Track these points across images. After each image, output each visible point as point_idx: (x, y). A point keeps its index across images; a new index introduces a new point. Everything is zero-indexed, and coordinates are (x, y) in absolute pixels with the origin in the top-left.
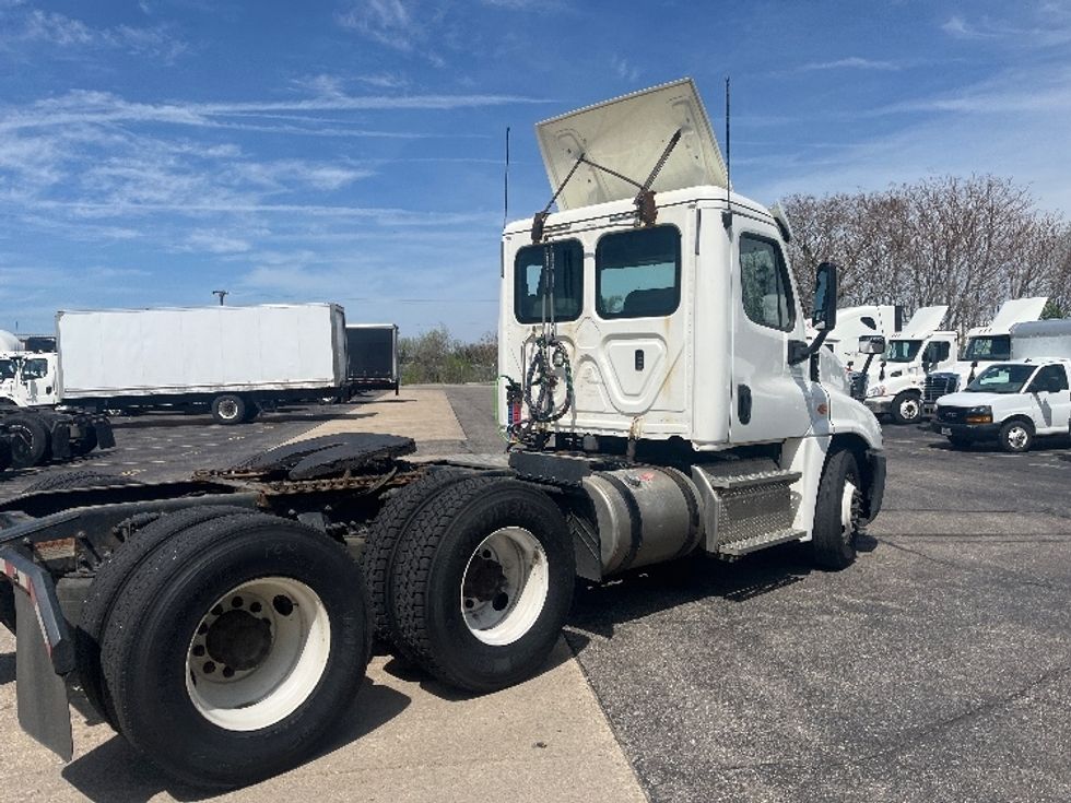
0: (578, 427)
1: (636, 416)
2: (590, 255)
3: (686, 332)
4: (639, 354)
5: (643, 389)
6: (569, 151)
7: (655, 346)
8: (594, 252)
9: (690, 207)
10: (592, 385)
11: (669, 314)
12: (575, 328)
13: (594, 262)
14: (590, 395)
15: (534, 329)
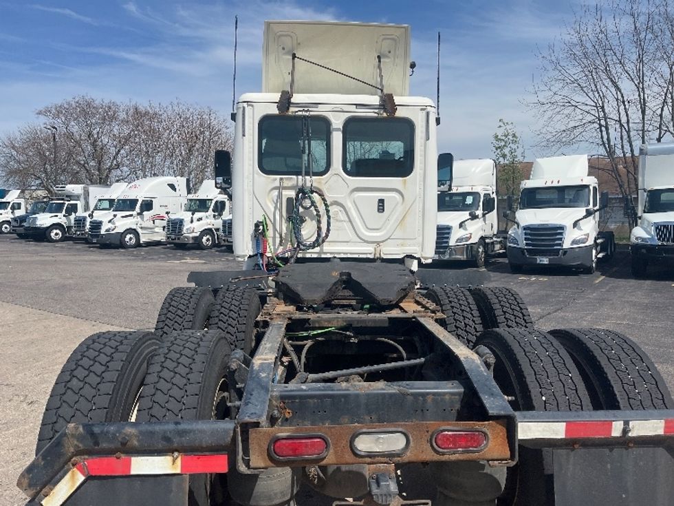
0: (326, 253)
1: (378, 243)
2: (338, 130)
3: (418, 189)
4: (381, 201)
5: (383, 225)
6: (284, 49)
7: (394, 197)
8: (341, 128)
9: (422, 109)
10: (340, 223)
11: (406, 176)
12: (323, 182)
13: (342, 135)
14: (338, 230)
15: (281, 179)
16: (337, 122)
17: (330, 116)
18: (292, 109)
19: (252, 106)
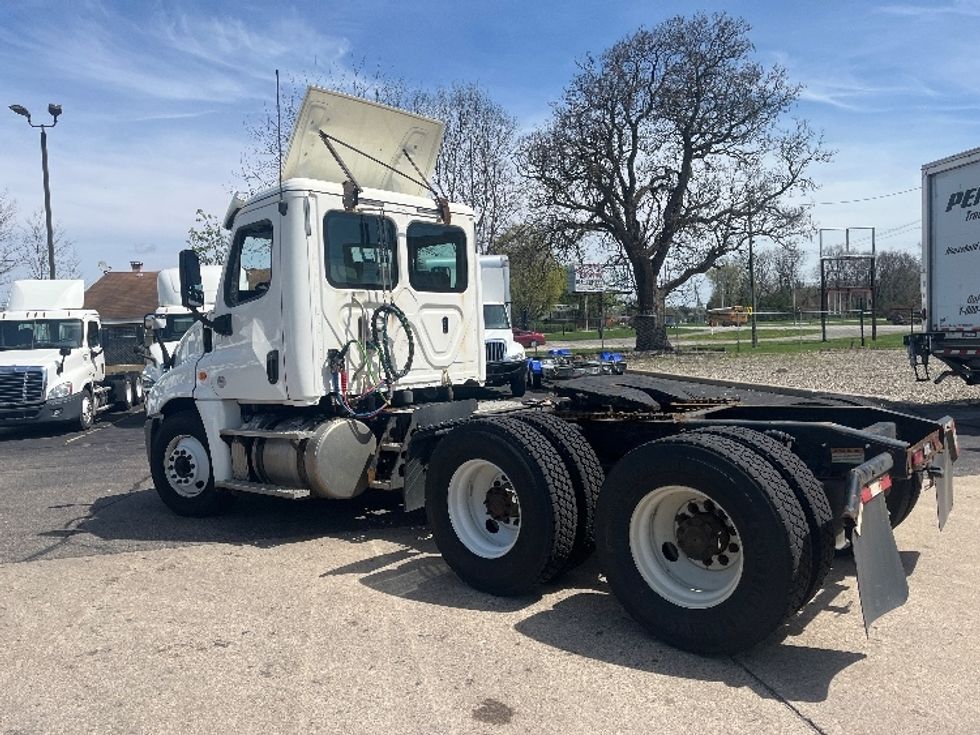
0: (400, 385)
1: (444, 368)
2: (403, 235)
3: (472, 306)
4: (445, 320)
5: (448, 347)
6: (312, 123)
7: (455, 315)
8: (406, 233)
11: (463, 292)
12: (395, 297)
15: (353, 294)
16: (402, 226)
17: (396, 218)
18: (360, 206)
19: (316, 197)
